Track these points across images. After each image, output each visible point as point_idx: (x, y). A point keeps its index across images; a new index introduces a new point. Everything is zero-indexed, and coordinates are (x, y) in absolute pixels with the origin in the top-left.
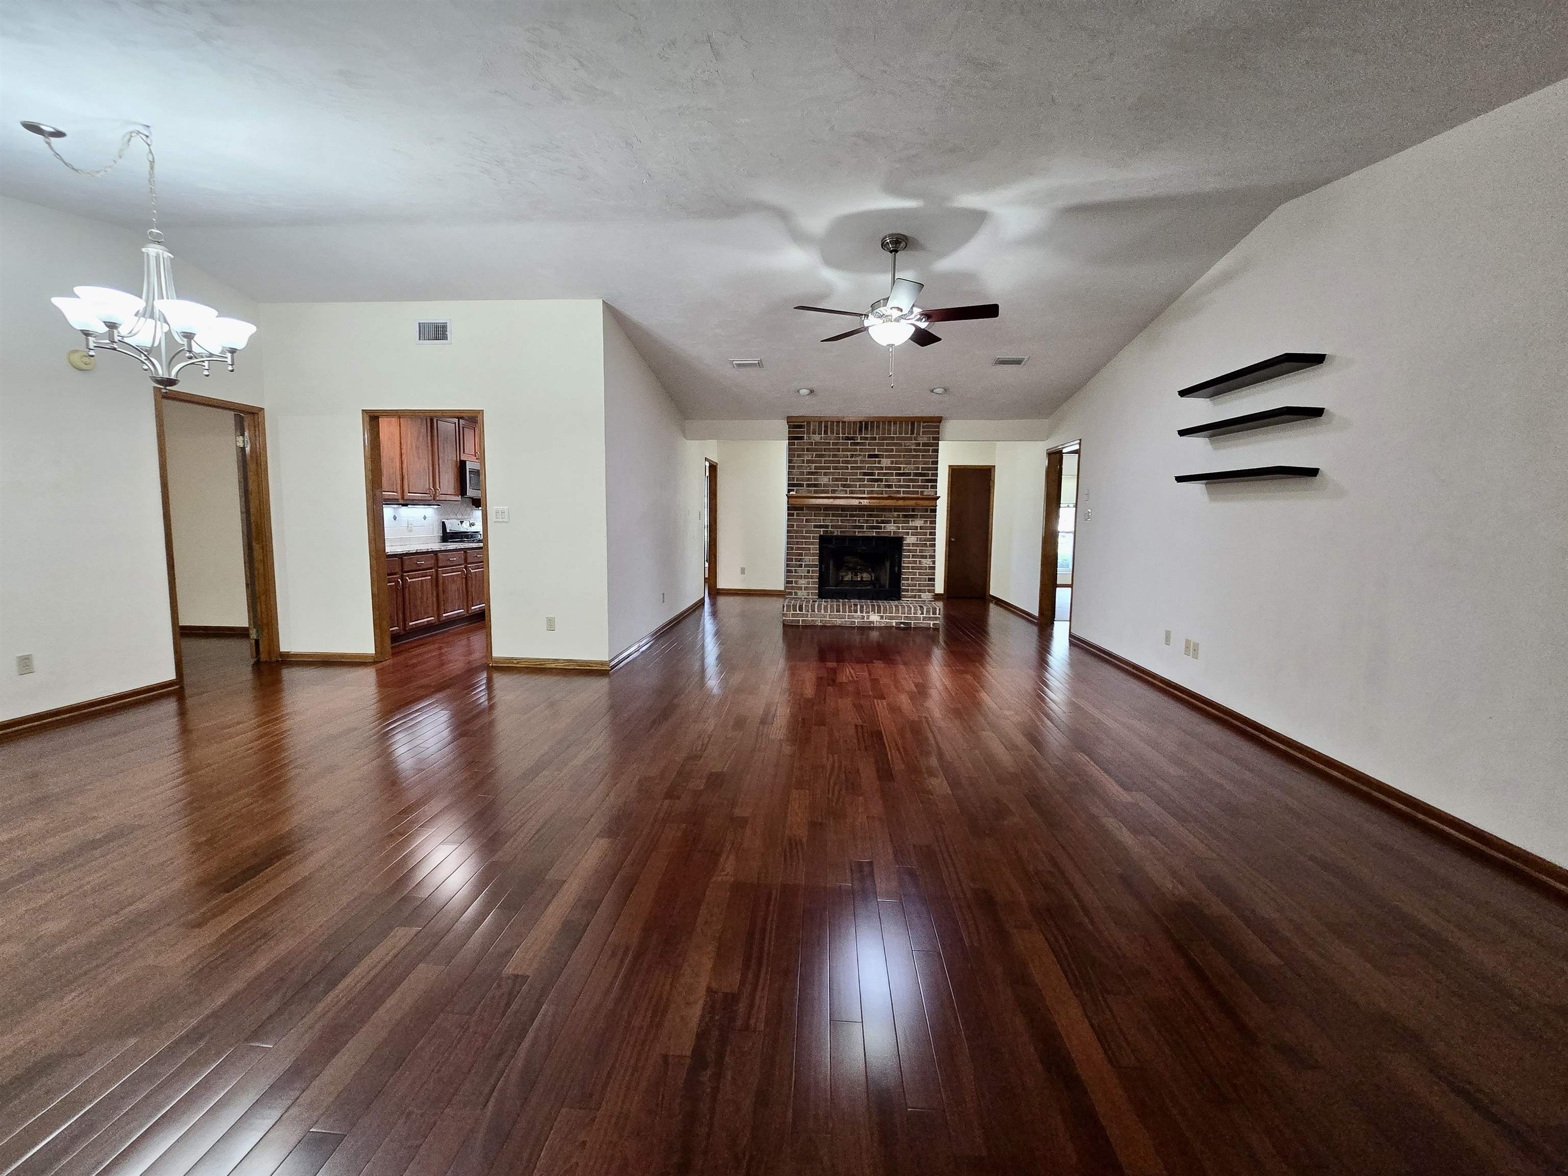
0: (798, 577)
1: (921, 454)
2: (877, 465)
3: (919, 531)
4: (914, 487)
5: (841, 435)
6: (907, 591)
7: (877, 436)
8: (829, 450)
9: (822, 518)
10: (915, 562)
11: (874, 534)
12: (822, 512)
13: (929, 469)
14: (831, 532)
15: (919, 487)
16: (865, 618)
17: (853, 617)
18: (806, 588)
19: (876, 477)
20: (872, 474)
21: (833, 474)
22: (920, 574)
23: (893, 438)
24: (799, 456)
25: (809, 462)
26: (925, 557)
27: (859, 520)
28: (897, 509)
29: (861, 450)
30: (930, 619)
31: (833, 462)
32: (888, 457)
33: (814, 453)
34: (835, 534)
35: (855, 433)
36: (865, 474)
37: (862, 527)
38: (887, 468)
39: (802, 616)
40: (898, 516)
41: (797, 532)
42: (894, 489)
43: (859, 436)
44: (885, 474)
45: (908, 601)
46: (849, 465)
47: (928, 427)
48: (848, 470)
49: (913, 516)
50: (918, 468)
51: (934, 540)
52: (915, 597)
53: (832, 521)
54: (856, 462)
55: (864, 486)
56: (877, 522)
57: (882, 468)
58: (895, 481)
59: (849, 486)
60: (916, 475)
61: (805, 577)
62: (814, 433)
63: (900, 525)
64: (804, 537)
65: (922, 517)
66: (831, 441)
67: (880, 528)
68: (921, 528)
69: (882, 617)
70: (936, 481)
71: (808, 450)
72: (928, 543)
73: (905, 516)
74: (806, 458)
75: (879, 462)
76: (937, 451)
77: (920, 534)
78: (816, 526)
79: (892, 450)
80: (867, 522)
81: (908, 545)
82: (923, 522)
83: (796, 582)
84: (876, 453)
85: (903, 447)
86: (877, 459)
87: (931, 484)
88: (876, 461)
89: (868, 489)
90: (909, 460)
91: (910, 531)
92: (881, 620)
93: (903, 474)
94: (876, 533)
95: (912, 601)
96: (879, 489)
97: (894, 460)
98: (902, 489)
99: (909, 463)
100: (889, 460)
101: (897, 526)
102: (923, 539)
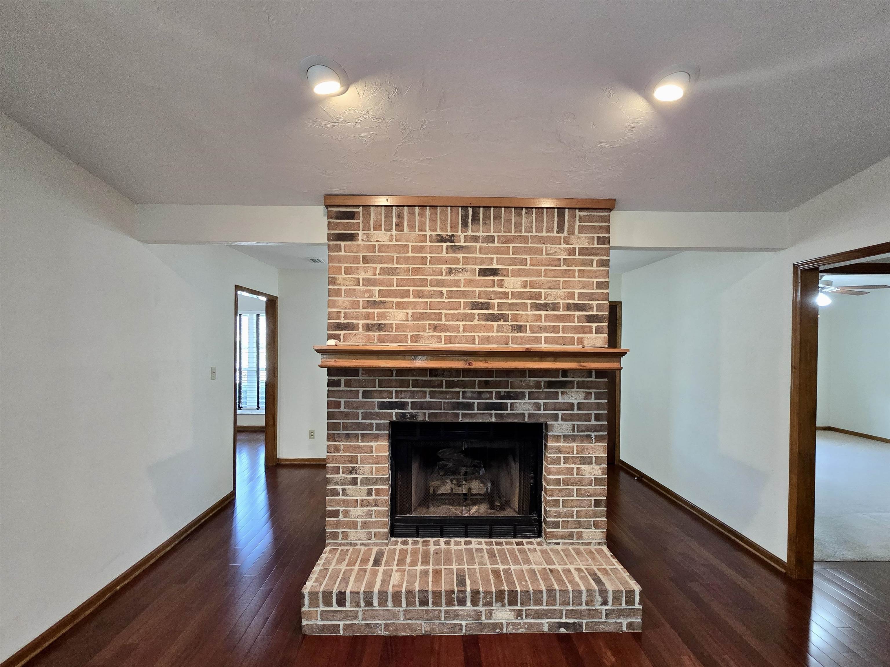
0: (346, 503)
1: (577, 269)
2: (496, 289)
3: (576, 411)
4: (566, 329)
5: (428, 233)
6: (556, 525)
7: (496, 235)
8: (407, 260)
9: (394, 389)
10: (570, 471)
11: (493, 420)
12: (394, 378)
13: (592, 297)
14: (412, 416)
15: (576, 330)
16: (483, 618)
17: (456, 616)
18: (365, 525)
19: (496, 312)
20: (488, 306)
21: (414, 305)
22: (579, 493)
23: (525, 239)
24: (348, 271)
25: (368, 282)
26: (588, 460)
27: (464, 392)
28: (533, 372)
29: (466, 261)
30: (621, 613)
31: (414, 283)
32: (516, 274)
33: (379, 266)
34: (420, 419)
35: (454, 227)
36: (474, 306)
37: (469, 406)
38: (515, 295)
39: (346, 616)
40: (538, 385)
41: (346, 416)
42: (529, 334)
43: (462, 236)
44: (512, 306)
45: (558, 544)
46: (444, 290)
47: (590, 219)
48: (442, 297)
49: (563, 385)
50: (571, 296)
51: (604, 428)
52: (570, 536)
53: (413, 394)
54: (457, 283)
55: (473, 328)
56: (499, 396)
57: (505, 295)
58: (530, 319)
59: (444, 328)
60: (568, 307)
61: (364, 503)
62: (378, 227)
63: (542, 402)
64: (360, 427)
65: (581, 386)
66: (410, 244)
67: (502, 407)
68: (580, 406)
69: (519, 614)
71: (366, 260)
72: (593, 434)
73: (550, 385)
74: (362, 276)
75: (501, 284)
76: (606, 263)
77: (579, 418)
78: (382, 405)
79: (524, 262)
80: (479, 395)
81: (556, 438)
82: (582, 396)
83: (346, 514)
84: (495, 266)
85: (544, 256)
86: (496, 278)
87: (596, 324)
88: (494, 281)
89: (480, 334)
90: (556, 281)
91: (560, 413)
92: (517, 621)
93: (545, 307)
94: (495, 416)
95: (564, 543)
96: (500, 334)
97: (528, 279)
98: (543, 335)
99: (556, 286)
100: (519, 281)
101: (535, 403)
102: (584, 428)
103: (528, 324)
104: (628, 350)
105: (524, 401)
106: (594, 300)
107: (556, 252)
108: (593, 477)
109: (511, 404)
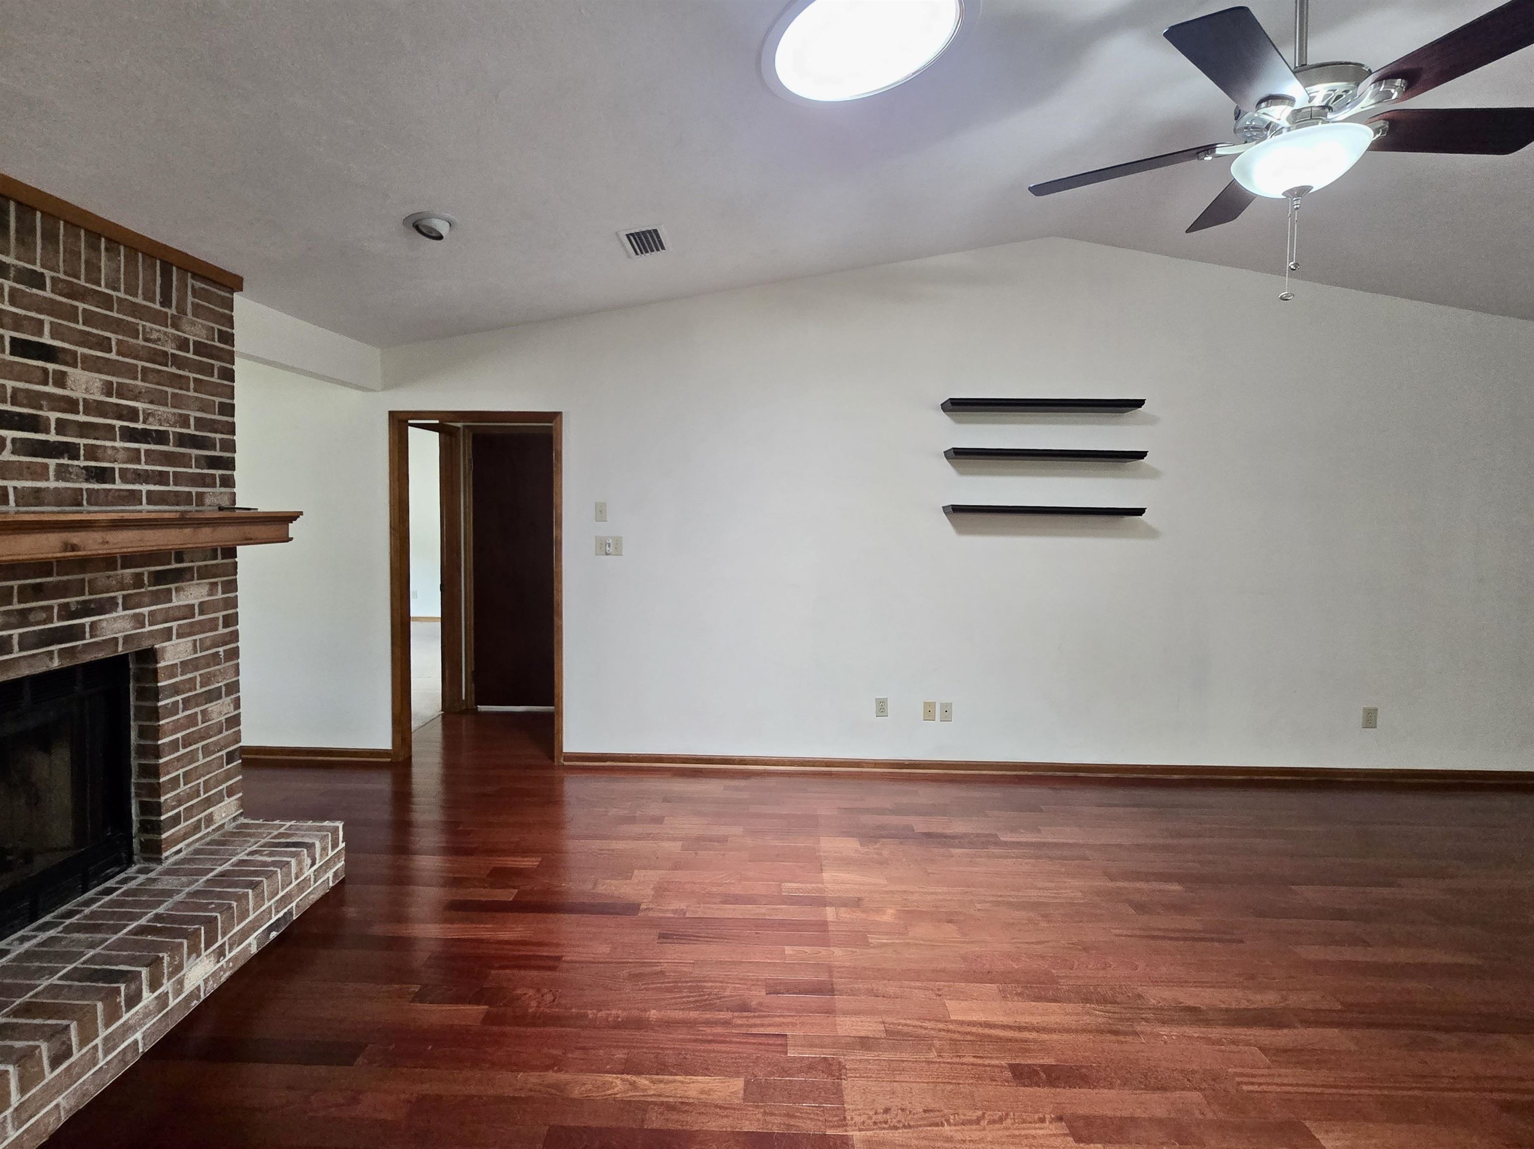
1: (192, 375)
2: (50, 389)
3: (198, 618)
4: (179, 479)
7: (48, 274)
10: (192, 720)
11: (56, 664)
13: (212, 426)
15: (192, 480)
19: (53, 437)
20: (34, 424)
22: (207, 751)
23: (106, 301)
26: (213, 696)
28: (129, 560)
32: (91, 365)
36: (3, 420)
37: (4, 644)
38: (93, 407)
40: (138, 582)
42: (119, 485)
44: (84, 429)
45: (180, 851)
47: (205, 293)
49: (178, 576)
50: (185, 421)
51: (235, 636)
55: (3, 470)
56: (67, 613)
57: (71, 405)
58: (119, 456)
60: (183, 441)
63: (145, 610)
65: (204, 573)
67: (75, 633)
68: (204, 608)
69: (216, 949)
70: (230, 464)
72: (221, 649)
73: (159, 578)
75: (61, 380)
76: (229, 375)
77: (203, 627)
79: (105, 344)
80: (23, 618)
81: (172, 671)
82: (205, 590)
84: (47, 340)
85: (141, 342)
86: (51, 366)
87: (221, 472)
88: (45, 371)
89: (20, 484)
90: (162, 391)
91: (174, 624)
93: (144, 436)
94: (60, 656)
95: (188, 845)
96: (62, 484)
97: (114, 379)
98: (144, 488)
99: (159, 399)
100: (96, 380)
101: (135, 615)
102: (208, 643)
103: (117, 466)
104: (301, 513)
105: (114, 615)
106: (216, 432)
107: (159, 339)
108: (223, 718)
109: (92, 624)
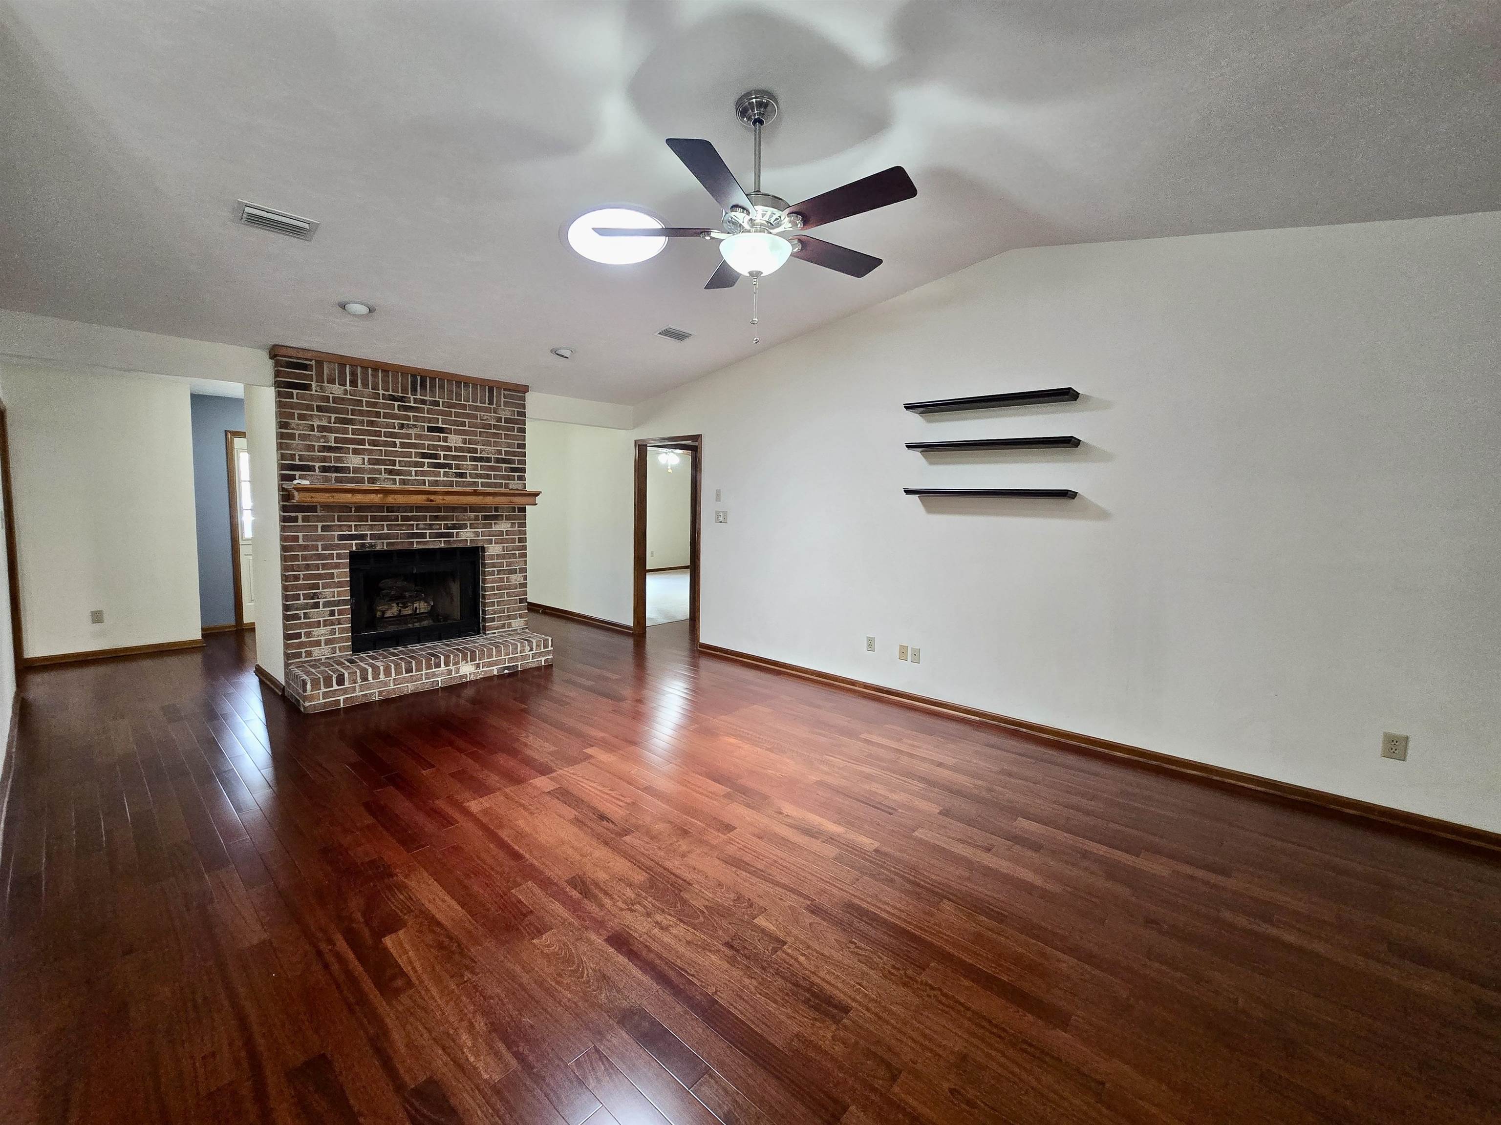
0: (309, 625)
1: (503, 432)
2: (441, 443)
3: (505, 537)
4: (495, 477)
5: (381, 392)
6: (493, 620)
7: (441, 400)
8: (361, 413)
9: (353, 524)
10: (502, 580)
11: (443, 545)
12: (353, 513)
13: (514, 454)
14: (371, 546)
15: (503, 477)
16: (453, 673)
17: (434, 675)
18: (328, 642)
19: (442, 461)
20: (436, 457)
21: (370, 452)
22: (509, 595)
23: (464, 407)
24: (302, 417)
25: (322, 429)
26: (514, 572)
27: (417, 525)
28: (473, 508)
29: (416, 419)
30: (541, 654)
31: (369, 433)
32: (458, 433)
33: (333, 416)
34: (379, 548)
35: (404, 390)
36: (424, 456)
37: (423, 536)
38: (457, 449)
39: (345, 691)
40: (477, 518)
41: (305, 548)
42: (469, 479)
43: (412, 397)
44: (455, 458)
45: (495, 633)
46: (398, 441)
47: (512, 397)
48: (395, 447)
49: (496, 518)
50: (500, 452)
51: (525, 548)
52: (503, 626)
53: (372, 527)
54: (408, 436)
55: (423, 473)
56: (447, 527)
57: (449, 449)
58: (470, 467)
59: (399, 473)
60: (498, 461)
61: (326, 623)
62: (331, 381)
63: (480, 530)
64: (320, 557)
65: (508, 518)
66: (364, 399)
67: (449, 535)
68: (509, 533)
69: (478, 666)
70: (523, 470)
71: (320, 409)
72: (517, 552)
73: (486, 518)
74: (316, 423)
75: (445, 440)
76: (523, 430)
77: (508, 541)
78: (342, 538)
79: (463, 424)
80: (430, 527)
81: (492, 557)
82: (510, 525)
83: (308, 634)
84: (440, 425)
85: (479, 421)
86: (442, 435)
87: (518, 474)
88: (440, 437)
89: (430, 478)
90: (488, 440)
91: (493, 538)
92: (476, 671)
93: (481, 459)
94: (444, 543)
95: (498, 632)
96: (445, 479)
97: (467, 437)
98: (480, 480)
99: (488, 444)
100: (460, 438)
101: (475, 531)
102: (510, 549)
103: (468, 472)
104: (541, 492)
105: (466, 530)
106: (515, 456)
107: (487, 419)
108: (518, 583)
109: (457, 532)
